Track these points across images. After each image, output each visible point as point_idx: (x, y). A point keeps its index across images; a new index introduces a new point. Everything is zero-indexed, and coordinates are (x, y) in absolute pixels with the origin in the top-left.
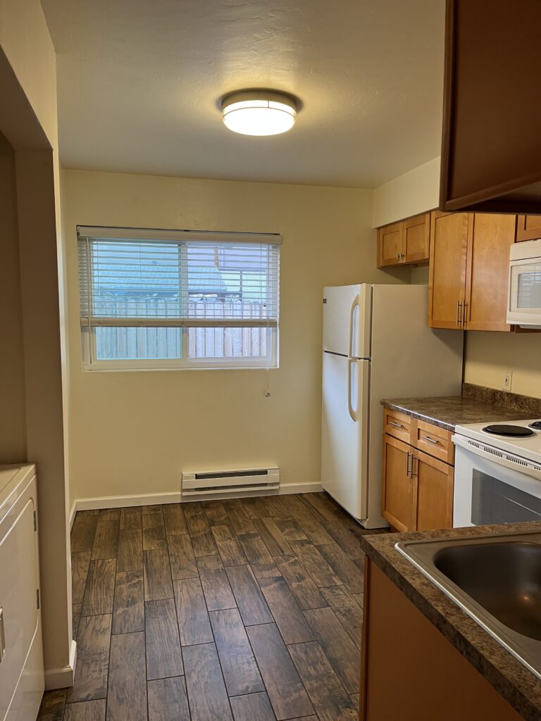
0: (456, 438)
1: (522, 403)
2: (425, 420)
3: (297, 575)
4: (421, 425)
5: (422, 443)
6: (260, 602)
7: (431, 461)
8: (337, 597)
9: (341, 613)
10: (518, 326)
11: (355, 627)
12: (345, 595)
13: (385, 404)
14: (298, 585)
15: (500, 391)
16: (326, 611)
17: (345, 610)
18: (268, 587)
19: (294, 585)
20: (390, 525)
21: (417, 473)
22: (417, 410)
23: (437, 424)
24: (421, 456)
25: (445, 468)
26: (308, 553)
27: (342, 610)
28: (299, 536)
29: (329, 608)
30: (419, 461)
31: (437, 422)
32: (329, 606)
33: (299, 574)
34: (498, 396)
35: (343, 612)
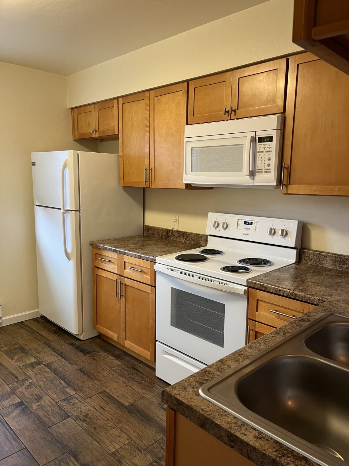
0: (156, 267)
1: (187, 237)
2: (130, 255)
3: (36, 397)
4: (126, 258)
5: (128, 272)
6: (7, 432)
7: (136, 285)
8: (74, 406)
9: (81, 420)
10: (190, 185)
11: (95, 428)
12: (80, 402)
13: (93, 245)
14: (38, 406)
15: (171, 230)
16: (68, 422)
17: (83, 416)
18: (11, 416)
19: (35, 406)
20: (100, 333)
21: (124, 294)
22: (121, 248)
23: (140, 257)
24: (127, 281)
25: (148, 289)
26: (40, 373)
27: (81, 416)
28: (29, 360)
29: (70, 418)
30: (125, 285)
31: (141, 256)
32: (69, 416)
33: (36, 395)
34: (170, 233)
35: (82, 418)
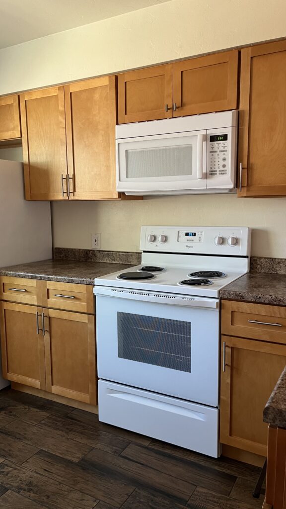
0: (96, 290)
2: (56, 280)
4: (50, 285)
5: (53, 301)
7: (65, 315)
21: (48, 329)
22: (41, 273)
23: (73, 282)
24: (52, 313)
25: (84, 319)
30: (50, 318)
31: (72, 280)
32: (7, 490)
35: (26, 488)
